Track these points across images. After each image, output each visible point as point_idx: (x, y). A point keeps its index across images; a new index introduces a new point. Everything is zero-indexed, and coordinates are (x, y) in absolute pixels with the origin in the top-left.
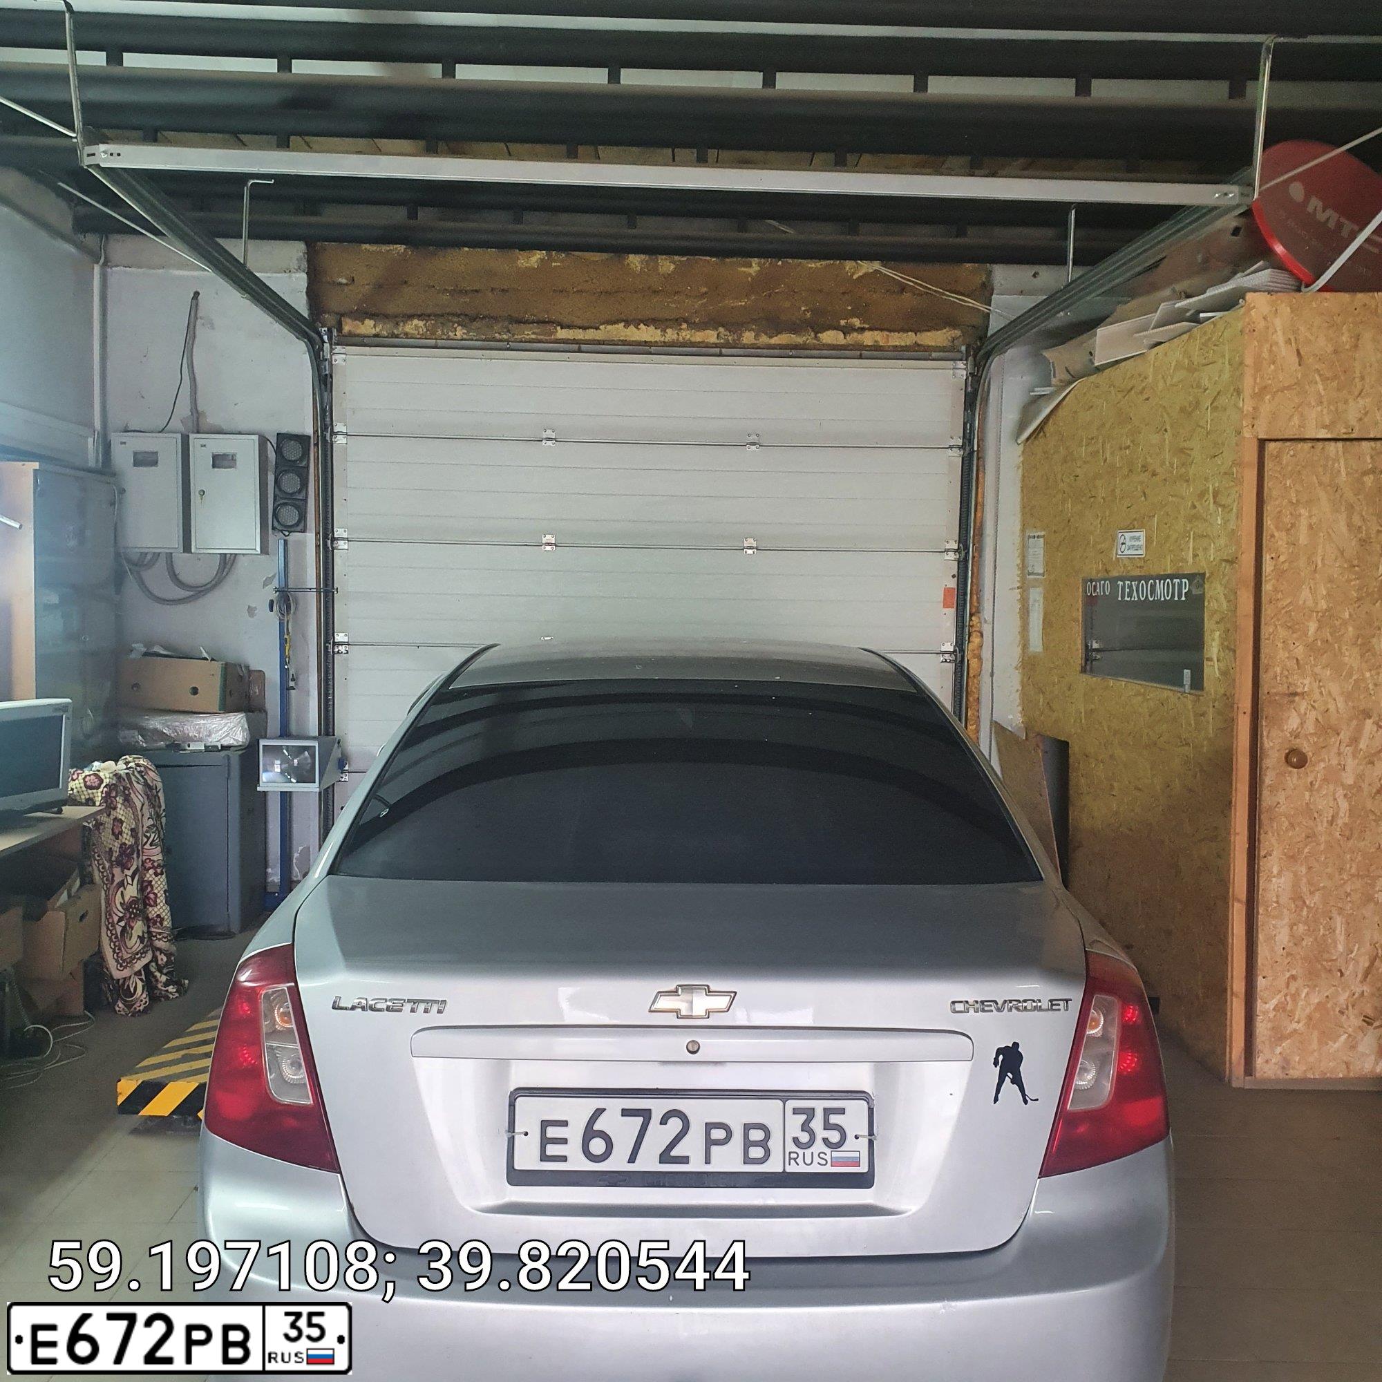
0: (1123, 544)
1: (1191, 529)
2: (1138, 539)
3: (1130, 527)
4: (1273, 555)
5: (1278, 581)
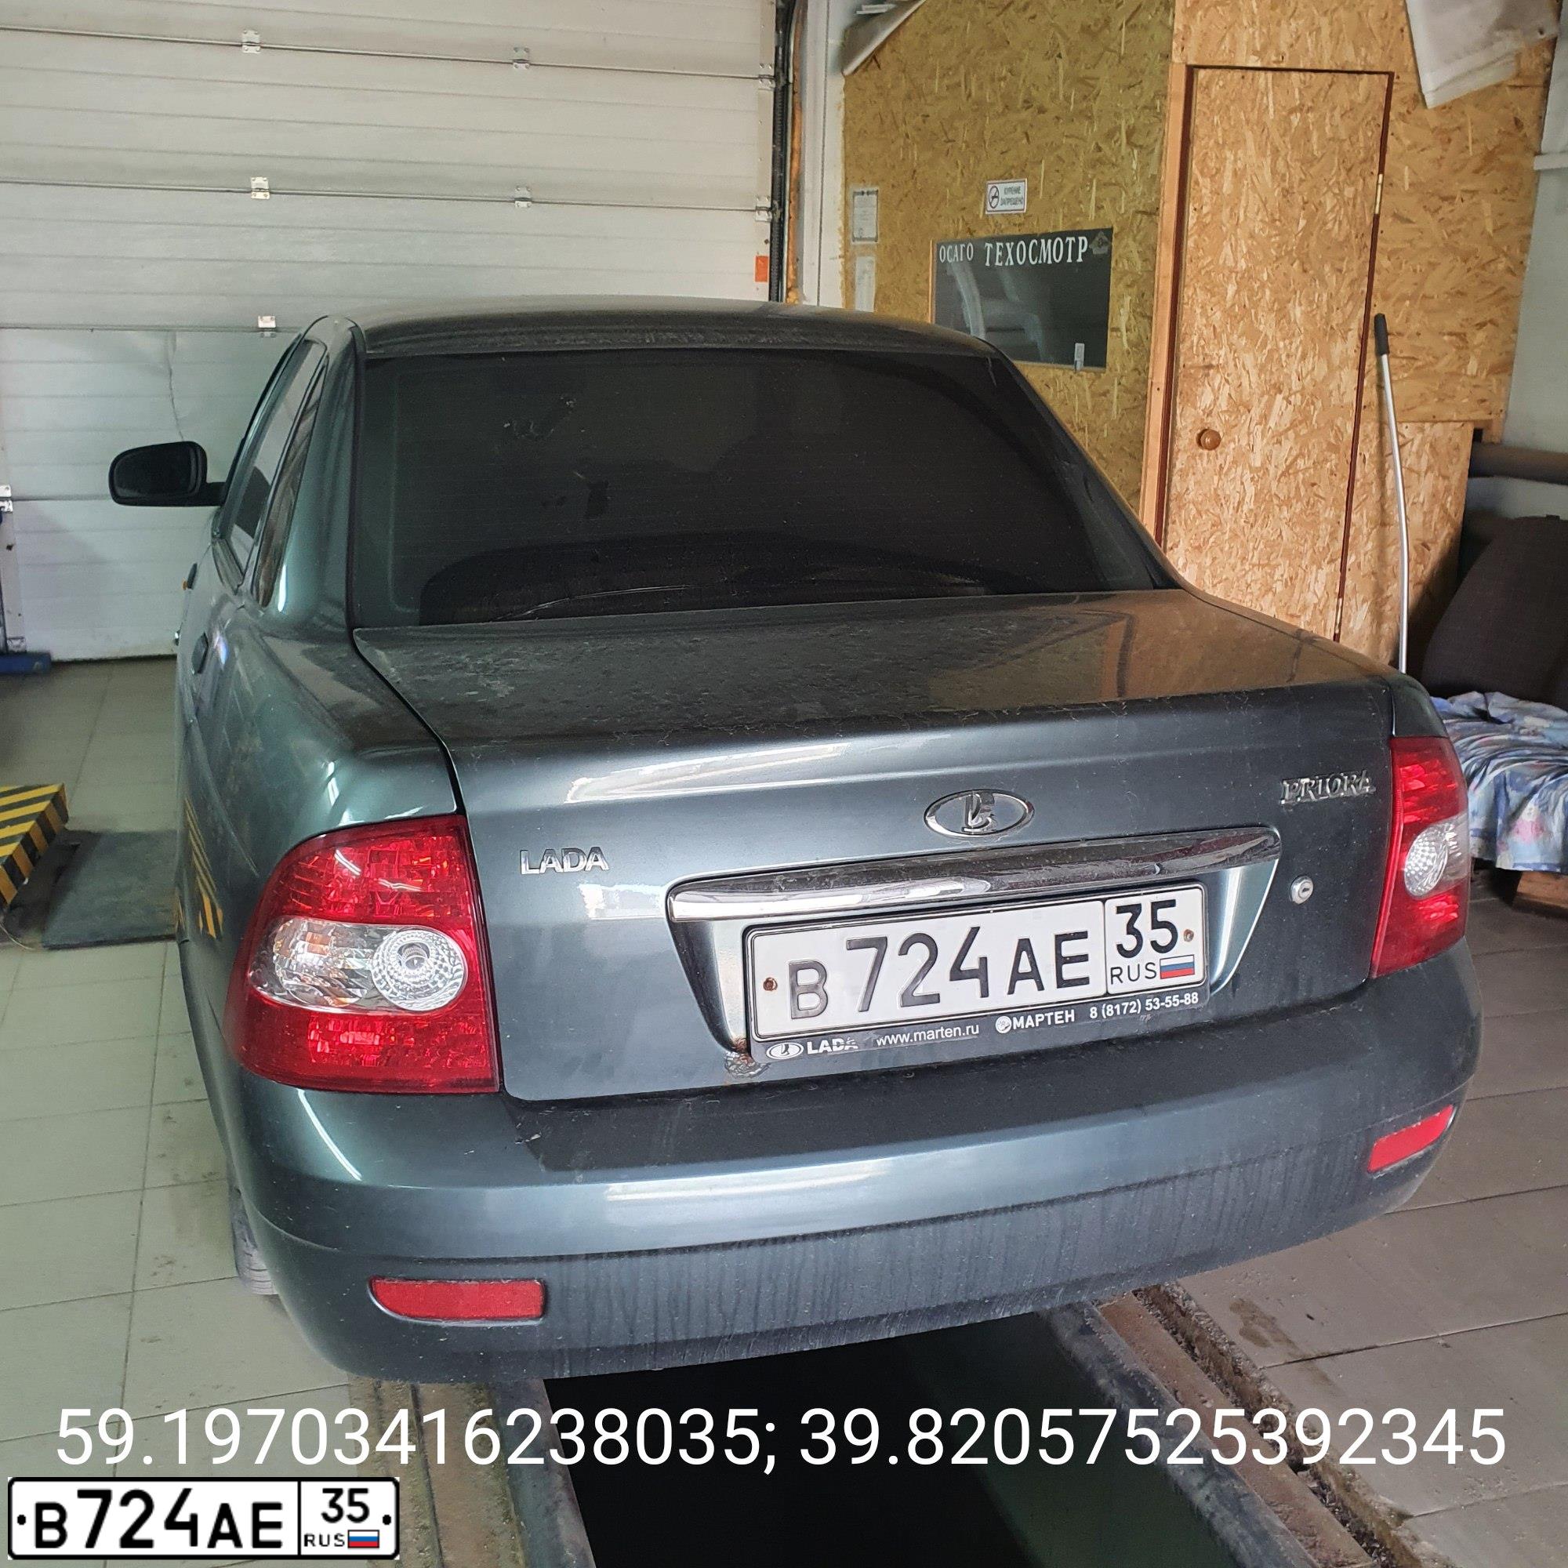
0: (993, 197)
1: (1094, 176)
2: (1017, 190)
3: (1005, 177)
4: (1196, 206)
5: (1199, 236)
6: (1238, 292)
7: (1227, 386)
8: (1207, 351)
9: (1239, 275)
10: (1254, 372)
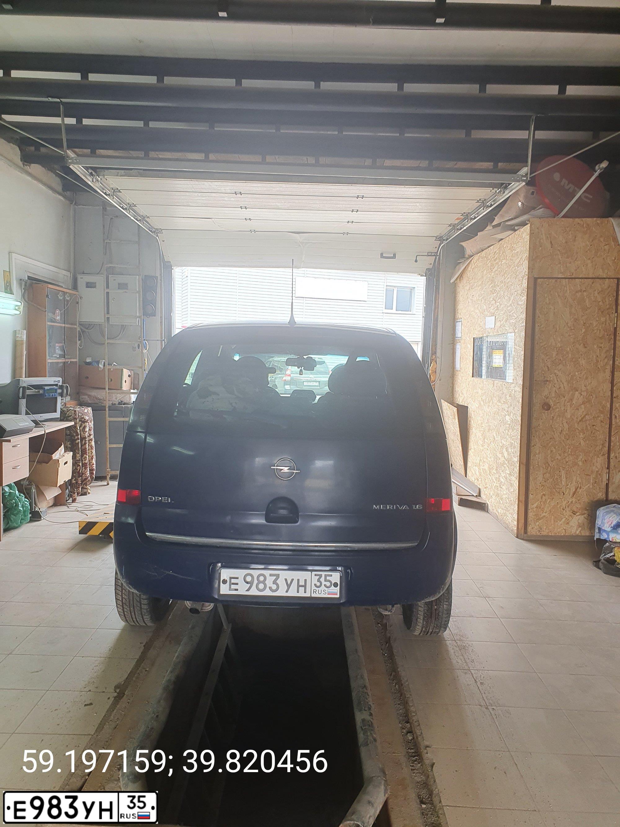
4: (539, 325)
5: (541, 335)
6: (557, 354)
7: (555, 388)
8: (545, 375)
9: (558, 349)
10: (565, 384)
